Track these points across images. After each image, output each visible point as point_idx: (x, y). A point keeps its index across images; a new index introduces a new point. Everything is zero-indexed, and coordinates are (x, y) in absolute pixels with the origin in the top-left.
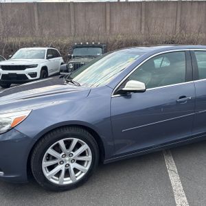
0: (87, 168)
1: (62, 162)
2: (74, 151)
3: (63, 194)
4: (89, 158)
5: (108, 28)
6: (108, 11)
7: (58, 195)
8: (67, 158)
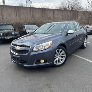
0: (65, 59)
1: (57, 58)
2: (60, 53)
3: (58, 68)
4: (65, 55)
7: (57, 68)
8: (58, 56)
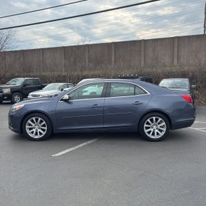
2: (40, 123)
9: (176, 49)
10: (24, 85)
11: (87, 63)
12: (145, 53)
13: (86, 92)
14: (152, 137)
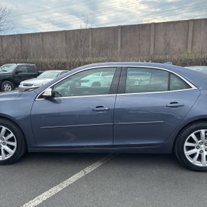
5: (190, 46)
6: (191, 29)
9: (190, 34)
10: (16, 72)
11: (90, 47)
12: (154, 39)
13: (87, 81)
14: (198, 164)
